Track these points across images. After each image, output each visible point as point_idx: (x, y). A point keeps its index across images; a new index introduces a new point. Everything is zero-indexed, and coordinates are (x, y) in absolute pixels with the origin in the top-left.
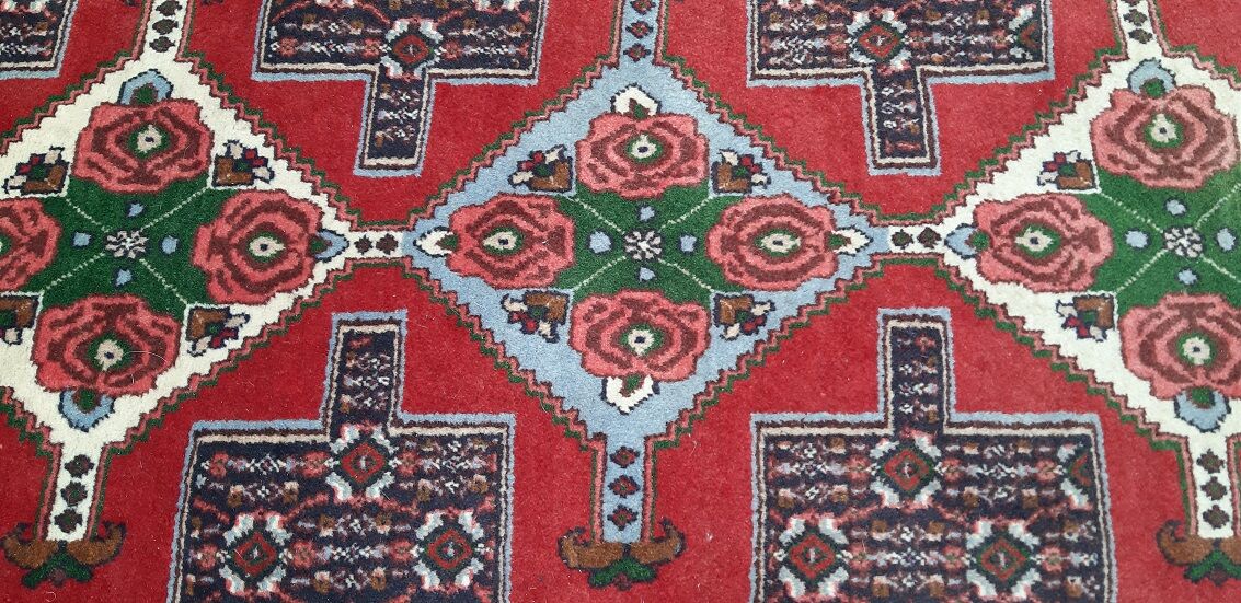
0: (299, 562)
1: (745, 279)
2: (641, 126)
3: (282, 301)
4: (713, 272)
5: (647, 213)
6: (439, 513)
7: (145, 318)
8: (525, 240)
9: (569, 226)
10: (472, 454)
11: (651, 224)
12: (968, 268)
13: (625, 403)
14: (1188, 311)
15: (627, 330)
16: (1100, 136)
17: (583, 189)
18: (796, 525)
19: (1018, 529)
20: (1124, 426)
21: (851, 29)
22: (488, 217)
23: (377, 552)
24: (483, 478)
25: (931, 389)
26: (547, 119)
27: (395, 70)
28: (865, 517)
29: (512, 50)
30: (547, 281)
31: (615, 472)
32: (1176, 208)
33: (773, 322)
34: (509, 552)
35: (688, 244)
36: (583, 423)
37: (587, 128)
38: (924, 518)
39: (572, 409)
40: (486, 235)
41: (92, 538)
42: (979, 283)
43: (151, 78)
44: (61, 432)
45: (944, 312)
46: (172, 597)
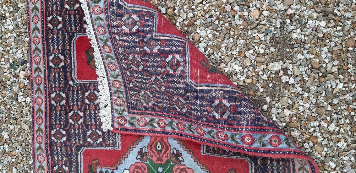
0: (91, 107)
6: (101, 134)
8: (159, 152)
9: (163, 163)
10: (113, 140)
17: (173, 166)
22: (165, 143)
23: (93, 122)
24: (108, 143)
26: (191, 157)
30: (150, 157)
31: (110, 171)
34: (95, 149)
36: (120, 165)
37: (190, 167)
39: (122, 162)
40: (160, 143)
46: (85, 81)
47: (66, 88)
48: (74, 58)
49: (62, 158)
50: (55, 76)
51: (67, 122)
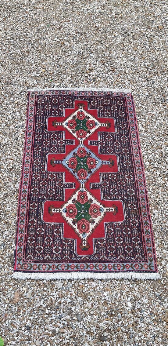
1: (79, 172)
2: (94, 163)
3: (76, 136)
4: (79, 169)
5: (85, 163)
6: (57, 149)
7: (75, 127)
8: (82, 153)
9: (83, 157)
10: (62, 151)
11: (84, 164)
12: (79, 190)
13: (66, 162)
14: (75, 211)
15: (73, 162)
16: (95, 204)
17: (87, 158)
18: (55, 175)
19: (54, 193)
20: (64, 203)
21: (106, 182)
22: (84, 150)
24: (60, 152)
25: (67, 187)
26: (95, 155)
27: (99, 143)
28: (56, 181)
29: (102, 152)
30: (78, 155)
31: (60, 161)
32: (87, 211)
33: (74, 174)
34: (53, 154)
35: (82, 167)
37: (94, 158)
38: (55, 186)
39: (66, 158)
40: (82, 150)
41: (56, 125)
42: (78, 191)
43: (98, 124)
44: (65, 122)
45: (75, 188)
46: (51, 131)
47: (43, 133)
48: (47, 124)
49: (38, 158)
50: (38, 129)
51: (42, 144)
